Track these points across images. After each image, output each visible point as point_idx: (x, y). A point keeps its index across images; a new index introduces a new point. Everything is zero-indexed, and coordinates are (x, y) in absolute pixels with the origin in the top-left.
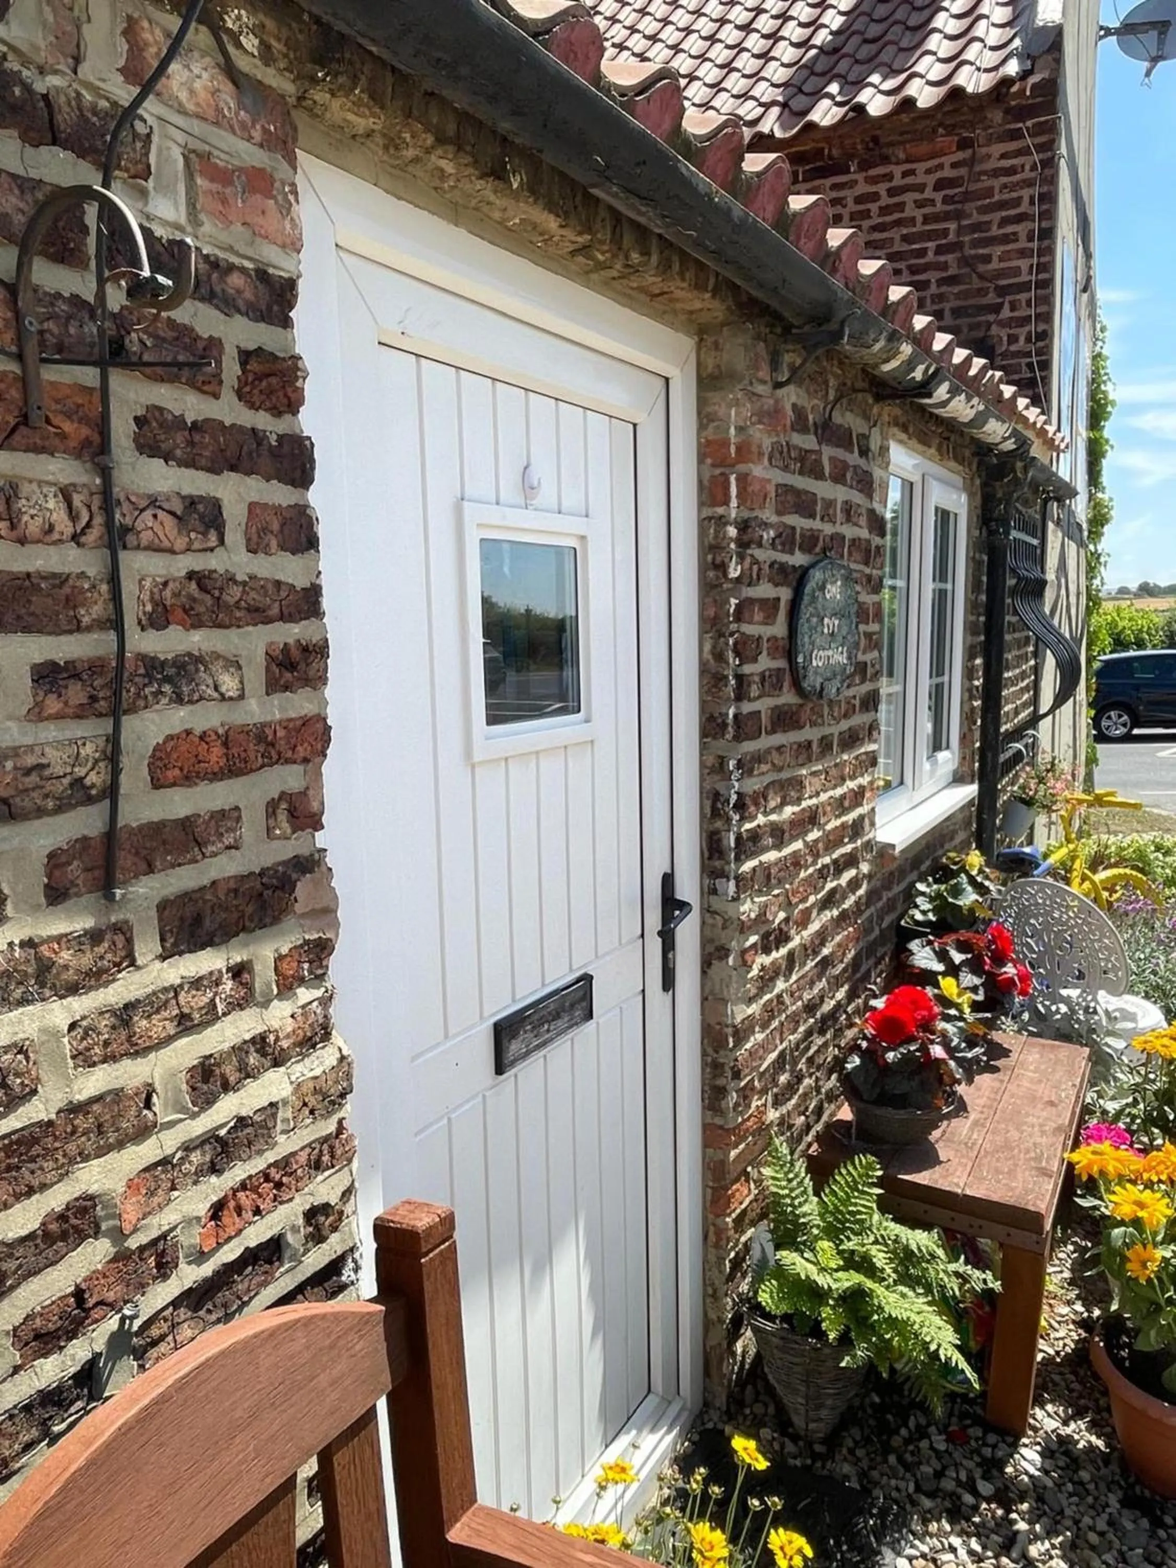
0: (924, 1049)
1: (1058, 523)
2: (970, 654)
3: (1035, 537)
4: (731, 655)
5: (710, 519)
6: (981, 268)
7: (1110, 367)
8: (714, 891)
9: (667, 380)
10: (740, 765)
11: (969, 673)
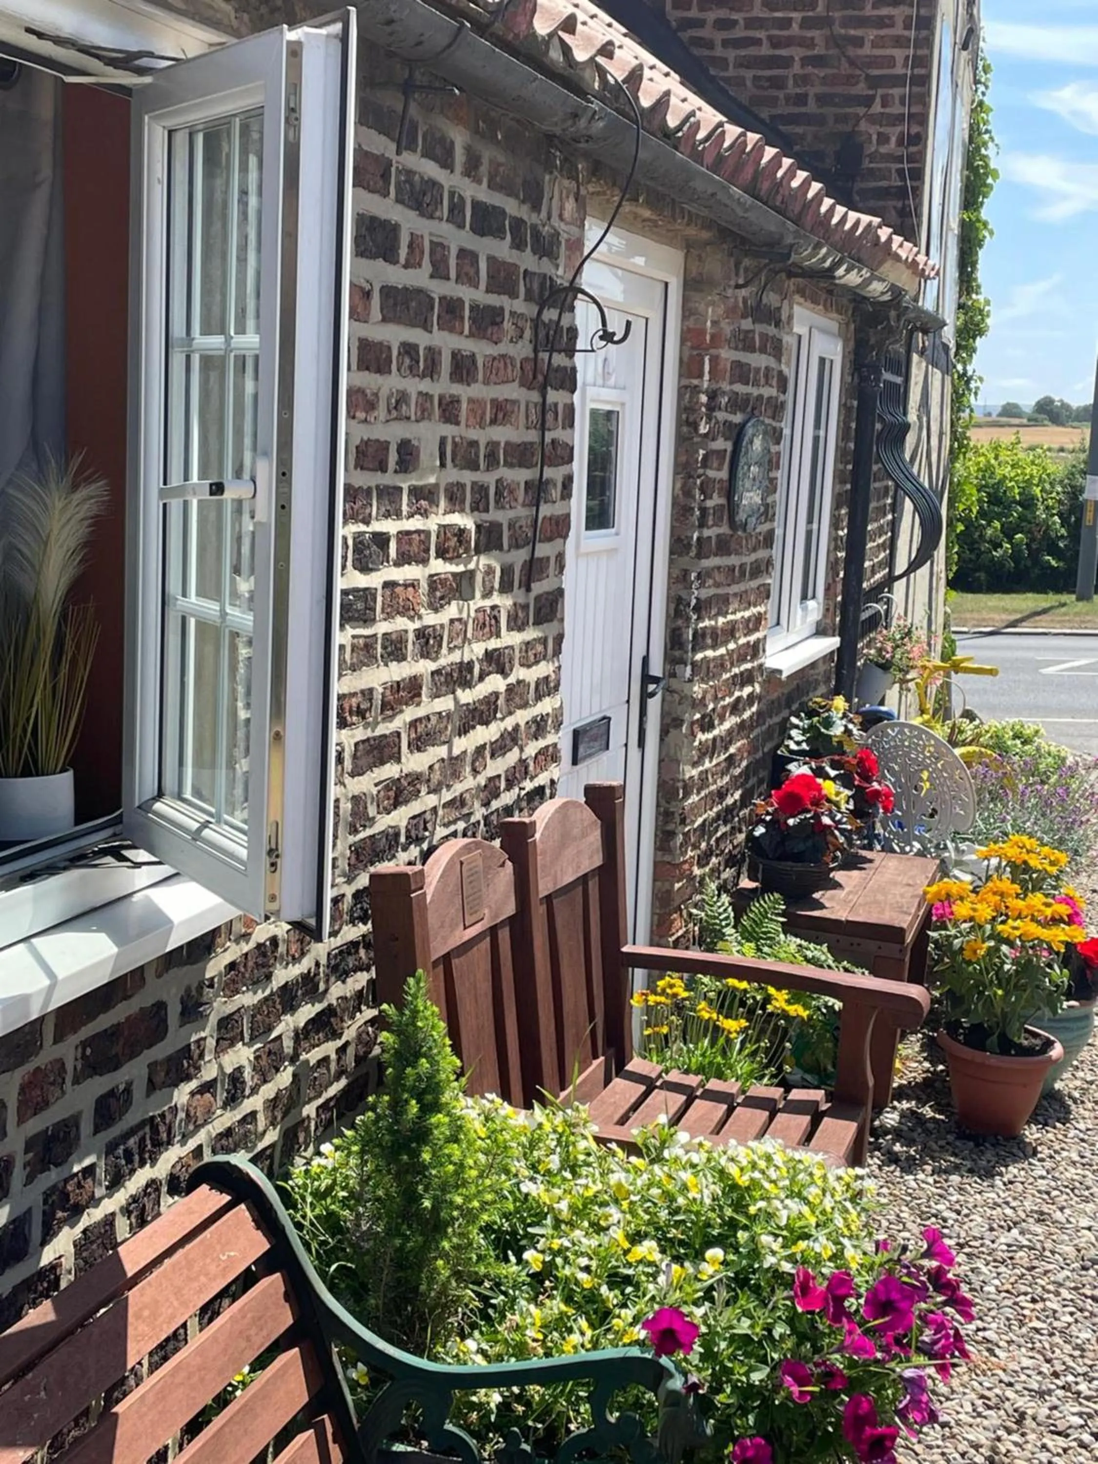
0: (817, 817)
1: (922, 353)
2: (837, 504)
3: (898, 374)
4: (697, 492)
5: (686, 387)
6: (851, 51)
7: (993, 122)
8: (673, 675)
9: (666, 284)
10: (699, 577)
11: (835, 524)
